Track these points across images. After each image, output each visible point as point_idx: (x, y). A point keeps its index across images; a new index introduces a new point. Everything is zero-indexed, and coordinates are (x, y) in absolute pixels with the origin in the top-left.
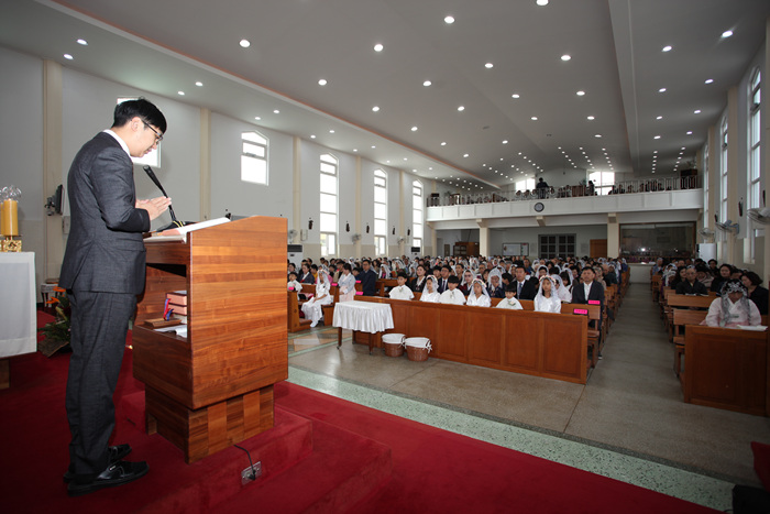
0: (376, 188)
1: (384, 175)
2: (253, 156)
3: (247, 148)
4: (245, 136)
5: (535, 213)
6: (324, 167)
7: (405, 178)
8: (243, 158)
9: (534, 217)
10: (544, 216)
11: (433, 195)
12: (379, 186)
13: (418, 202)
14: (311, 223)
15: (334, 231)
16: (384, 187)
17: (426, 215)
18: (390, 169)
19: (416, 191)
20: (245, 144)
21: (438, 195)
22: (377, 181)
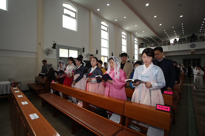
0: (123, 39)
1: (125, 34)
2: (69, 16)
3: (66, 11)
4: (64, 5)
5: (191, 48)
6: (102, 27)
7: (132, 36)
8: (64, 16)
9: (190, 50)
10: (195, 50)
11: (141, 44)
12: (124, 38)
13: (136, 46)
14: (97, 51)
15: (107, 55)
16: (125, 39)
17: (139, 51)
18: (127, 32)
19: (136, 42)
20: (64, 9)
21: (143, 44)
22: (123, 36)
